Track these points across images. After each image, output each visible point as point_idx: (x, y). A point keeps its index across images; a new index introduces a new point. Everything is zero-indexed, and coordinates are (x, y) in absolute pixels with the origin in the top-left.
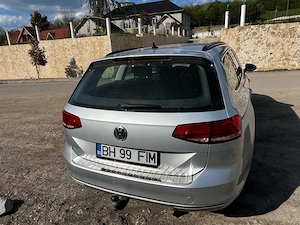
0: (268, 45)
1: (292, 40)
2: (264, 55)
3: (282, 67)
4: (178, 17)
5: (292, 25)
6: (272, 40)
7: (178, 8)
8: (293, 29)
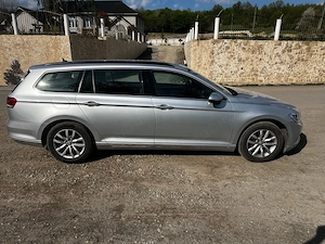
0: (240, 60)
1: (260, 57)
2: (235, 69)
3: (251, 82)
4: (132, 20)
5: (260, 42)
6: (243, 55)
7: (131, 11)
8: (261, 47)
